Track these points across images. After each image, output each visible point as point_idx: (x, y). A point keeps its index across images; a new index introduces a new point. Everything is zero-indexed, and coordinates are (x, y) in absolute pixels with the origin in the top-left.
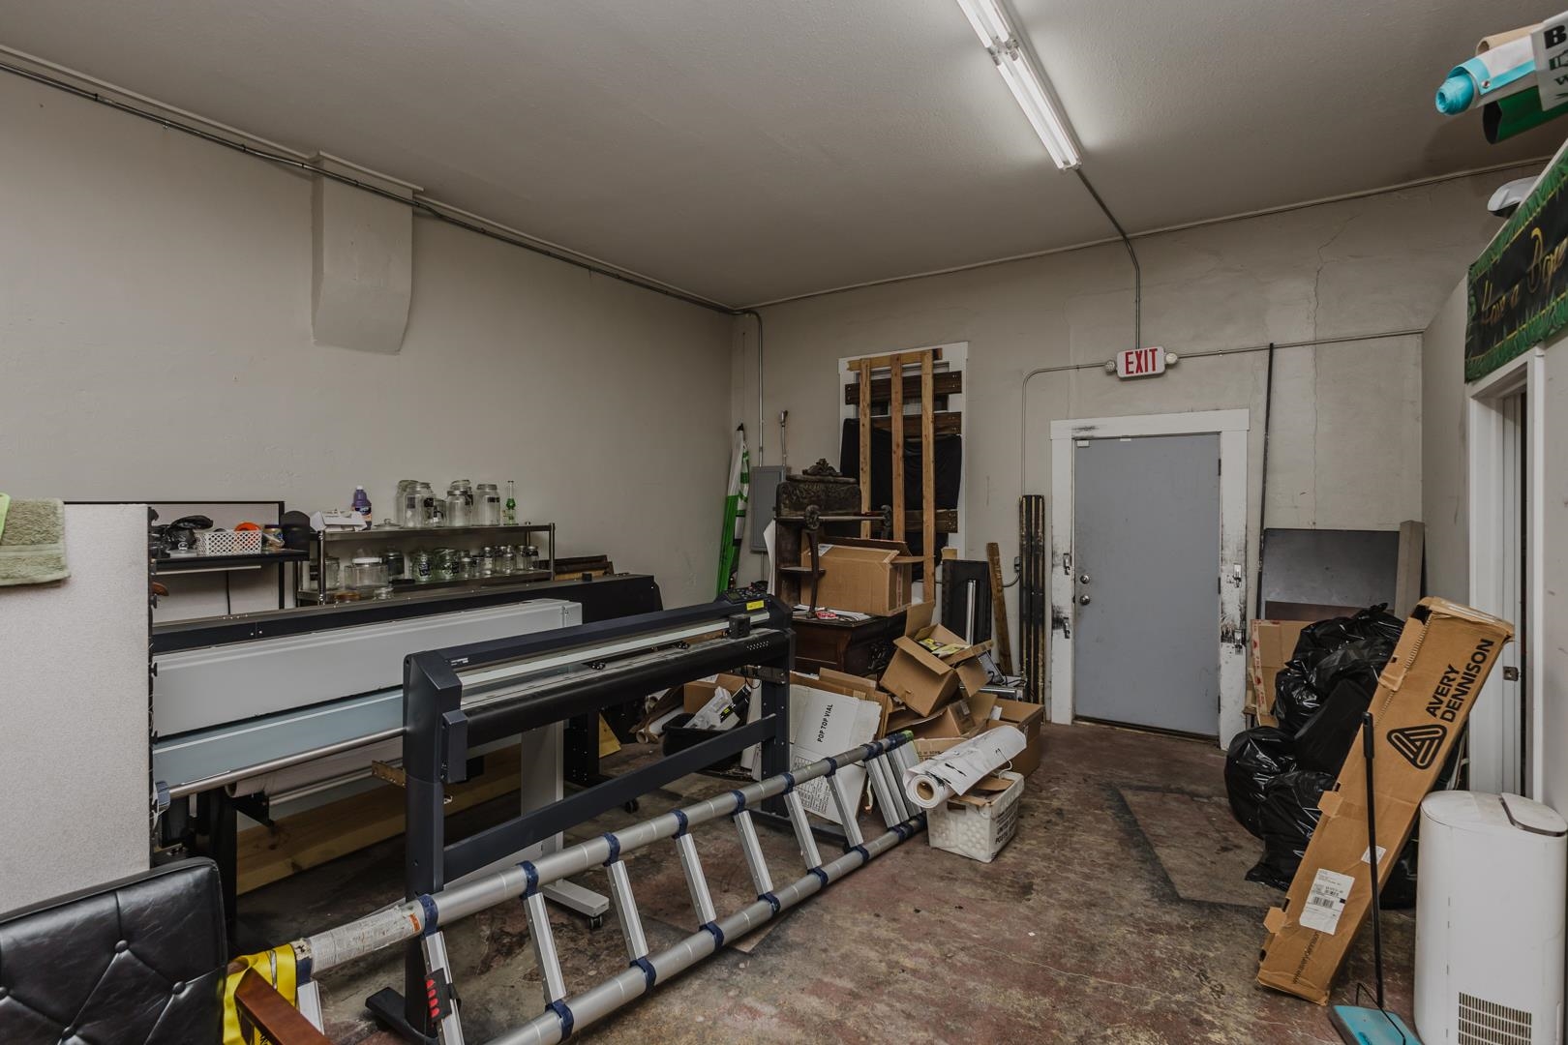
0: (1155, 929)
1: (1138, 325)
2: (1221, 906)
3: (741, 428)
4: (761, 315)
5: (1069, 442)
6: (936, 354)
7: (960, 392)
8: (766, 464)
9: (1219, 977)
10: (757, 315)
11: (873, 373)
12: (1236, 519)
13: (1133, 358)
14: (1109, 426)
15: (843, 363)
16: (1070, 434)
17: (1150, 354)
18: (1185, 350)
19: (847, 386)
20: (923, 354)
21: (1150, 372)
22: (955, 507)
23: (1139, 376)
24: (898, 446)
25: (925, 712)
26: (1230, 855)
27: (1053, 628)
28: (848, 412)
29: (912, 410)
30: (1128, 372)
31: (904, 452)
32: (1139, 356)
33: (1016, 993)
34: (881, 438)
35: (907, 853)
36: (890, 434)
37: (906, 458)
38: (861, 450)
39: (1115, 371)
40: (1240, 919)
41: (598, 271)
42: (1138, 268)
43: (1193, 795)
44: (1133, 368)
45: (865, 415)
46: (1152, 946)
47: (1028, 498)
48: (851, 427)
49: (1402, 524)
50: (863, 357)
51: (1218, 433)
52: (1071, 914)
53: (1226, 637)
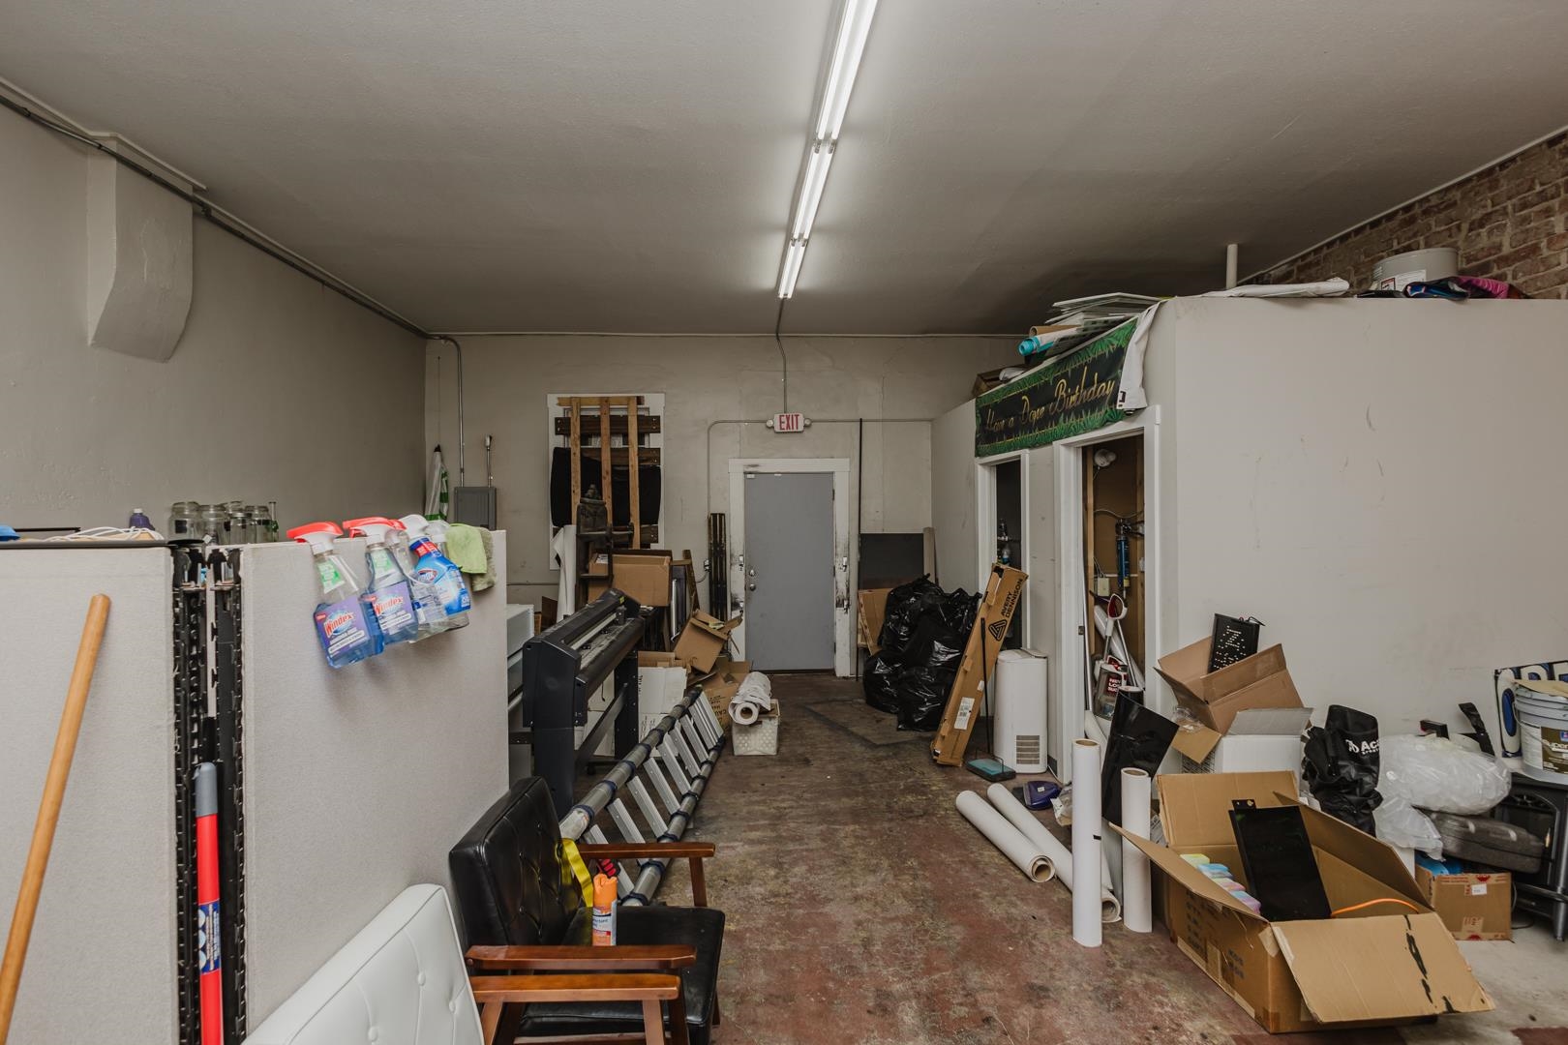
0: (879, 760)
1: (785, 396)
2: (897, 743)
3: (438, 449)
4: (459, 343)
5: (742, 475)
6: (640, 401)
7: (659, 432)
8: (467, 485)
9: (919, 769)
10: (455, 343)
11: (581, 409)
12: (844, 530)
13: (784, 419)
14: (768, 465)
15: (552, 399)
16: (742, 470)
17: (795, 418)
18: (814, 417)
19: (557, 419)
20: (629, 398)
21: (795, 430)
22: (657, 523)
23: (788, 432)
24: (607, 473)
25: (707, 671)
26: (883, 723)
27: (732, 610)
28: (558, 441)
29: (618, 443)
30: (781, 429)
31: (612, 478)
32: (788, 418)
33: (844, 800)
34: (591, 466)
35: (725, 762)
36: (600, 463)
37: (614, 483)
38: (573, 475)
39: (773, 427)
40: (908, 746)
41: (329, 285)
42: (784, 357)
43: (844, 701)
44: (784, 426)
45: (576, 446)
46: (884, 766)
47: (715, 515)
48: (561, 456)
49: (925, 529)
50: (573, 395)
51: (833, 473)
52: (839, 765)
53: (839, 604)
